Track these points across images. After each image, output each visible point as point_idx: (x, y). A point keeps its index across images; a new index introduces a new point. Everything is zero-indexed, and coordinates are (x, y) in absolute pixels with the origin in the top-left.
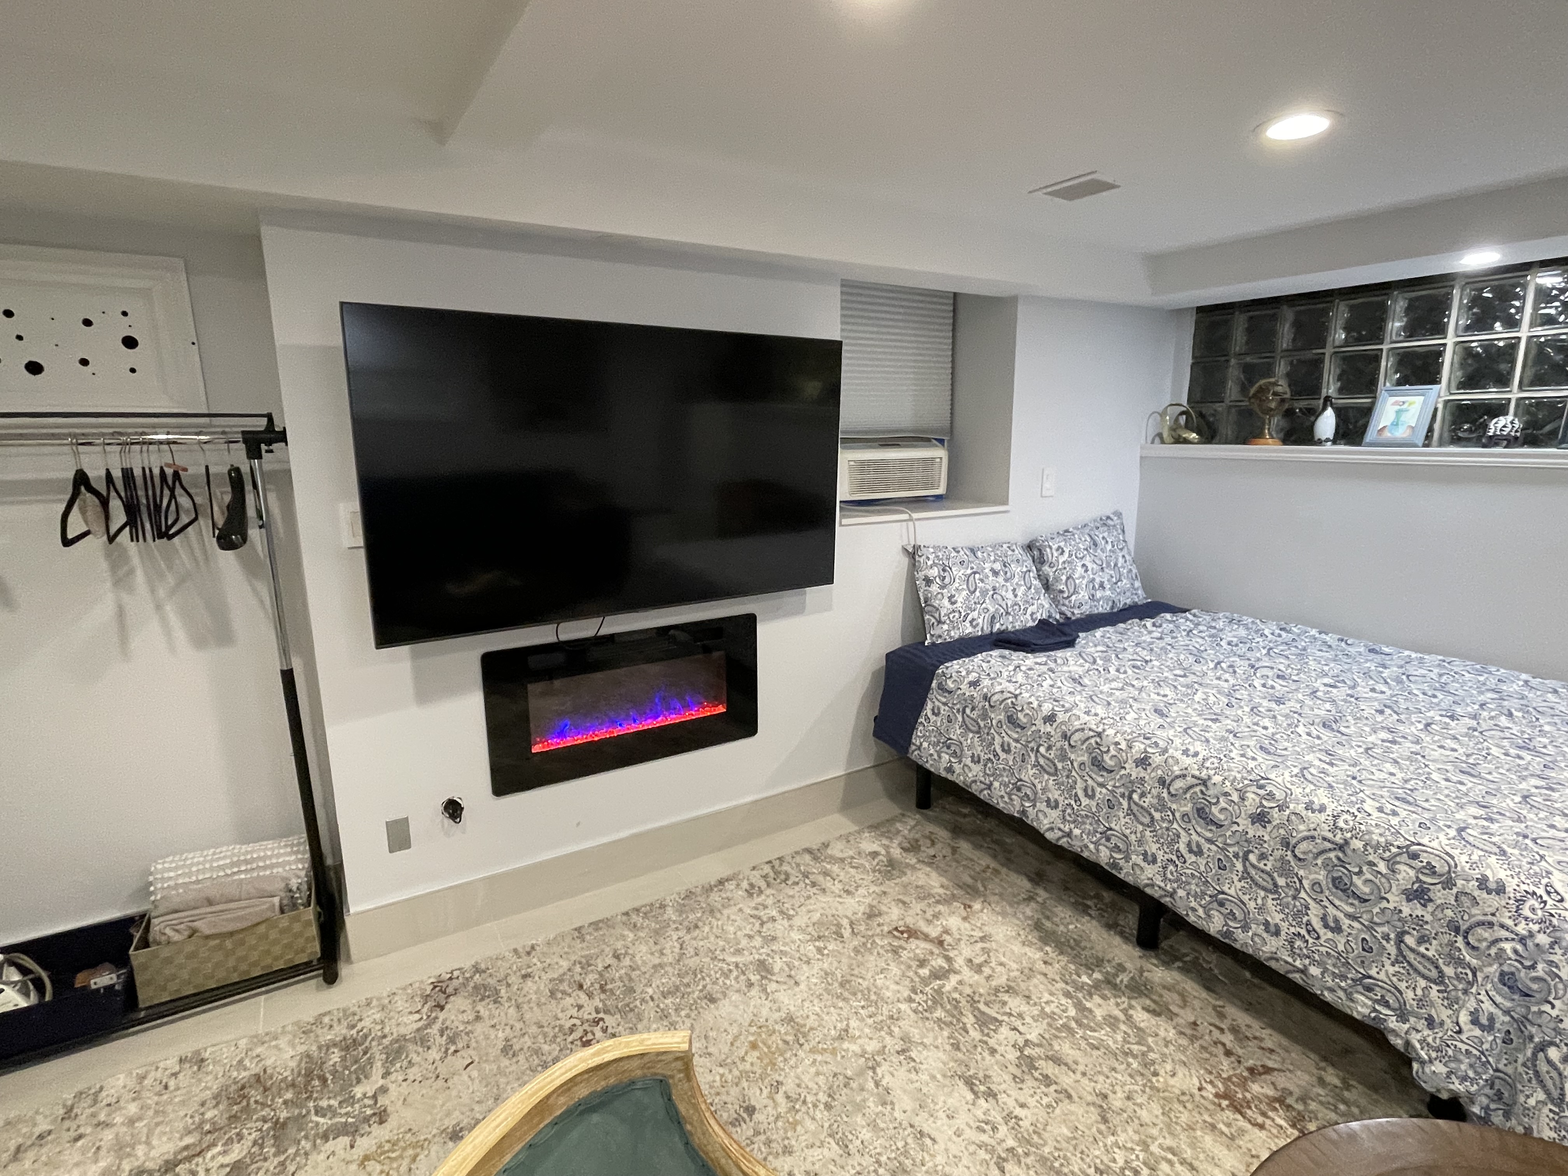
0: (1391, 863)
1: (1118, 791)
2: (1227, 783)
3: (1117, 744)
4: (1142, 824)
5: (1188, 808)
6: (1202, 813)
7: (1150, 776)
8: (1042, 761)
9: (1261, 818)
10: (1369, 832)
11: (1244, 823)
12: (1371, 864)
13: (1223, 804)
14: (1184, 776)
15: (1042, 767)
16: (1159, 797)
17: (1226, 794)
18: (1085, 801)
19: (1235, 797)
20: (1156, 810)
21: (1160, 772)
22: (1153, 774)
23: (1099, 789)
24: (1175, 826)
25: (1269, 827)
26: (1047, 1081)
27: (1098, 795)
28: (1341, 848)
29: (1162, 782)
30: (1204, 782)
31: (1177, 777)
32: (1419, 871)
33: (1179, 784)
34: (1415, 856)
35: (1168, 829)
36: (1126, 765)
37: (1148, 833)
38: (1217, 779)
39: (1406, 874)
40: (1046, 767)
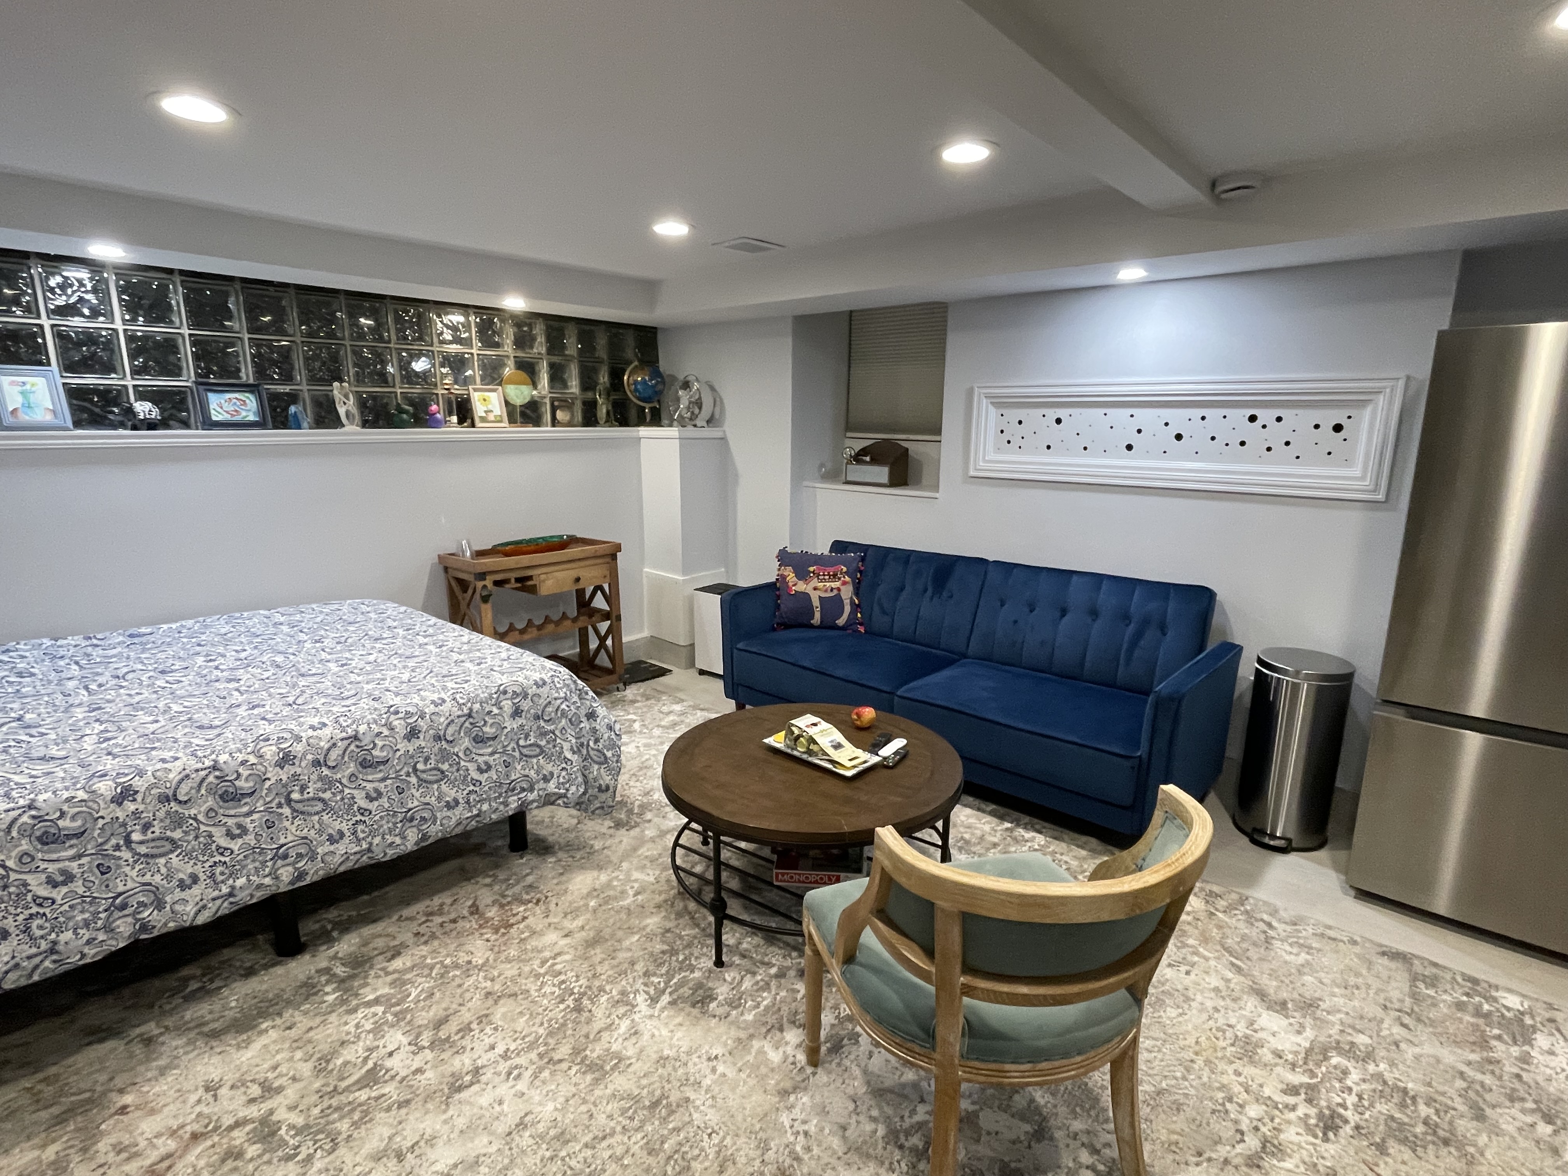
0: (497, 704)
1: (273, 805)
2: (373, 726)
3: (243, 763)
4: (317, 813)
5: (352, 768)
6: (366, 764)
7: (301, 768)
8: (143, 849)
9: (413, 733)
10: (478, 695)
11: (403, 746)
12: (489, 713)
13: (380, 743)
14: (334, 745)
15: (146, 855)
16: (321, 778)
17: (379, 734)
18: (235, 845)
19: (386, 732)
20: (325, 791)
21: (310, 757)
22: (303, 764)
23: (248, 820)
24: (347, 791)
25: (421, 736)
26: (466, 1029)
27: (250, 827)
28: (470, 716)
29: (316, 763)
30: (356, 738)
31: (329, 750)
32: (512, 699)
33: (334, 755)
34: (505, 692)
35: (342, 799)
36: (268, 775)
37: (325, 817)
38: (362, 729)
39: (507, 705)
40: (155, 851)
